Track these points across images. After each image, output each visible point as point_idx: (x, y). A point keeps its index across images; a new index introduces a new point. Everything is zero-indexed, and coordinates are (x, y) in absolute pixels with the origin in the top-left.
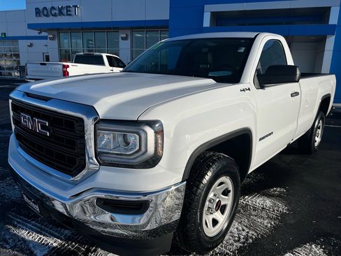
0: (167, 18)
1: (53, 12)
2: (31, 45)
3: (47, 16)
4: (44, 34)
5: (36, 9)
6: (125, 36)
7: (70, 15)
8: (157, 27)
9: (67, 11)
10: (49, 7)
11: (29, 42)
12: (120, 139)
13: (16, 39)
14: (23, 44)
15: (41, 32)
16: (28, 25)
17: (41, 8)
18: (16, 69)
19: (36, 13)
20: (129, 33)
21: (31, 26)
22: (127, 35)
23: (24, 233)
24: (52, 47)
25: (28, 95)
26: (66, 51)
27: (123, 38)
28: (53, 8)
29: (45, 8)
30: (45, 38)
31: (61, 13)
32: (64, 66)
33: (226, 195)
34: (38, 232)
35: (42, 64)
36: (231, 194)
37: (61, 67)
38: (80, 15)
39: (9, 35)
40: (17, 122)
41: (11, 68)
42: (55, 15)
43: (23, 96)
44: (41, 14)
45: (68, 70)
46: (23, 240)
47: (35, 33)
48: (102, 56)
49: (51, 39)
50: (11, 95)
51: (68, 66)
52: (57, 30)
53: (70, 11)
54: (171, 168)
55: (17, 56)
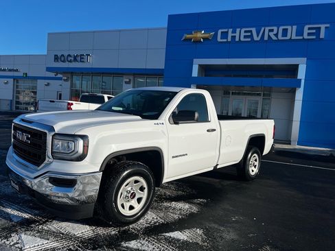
0: (162, 67)
1: (69, 59)
2: (48, 85)
3: (64, 61)
4: (59, 76)
5: (55, 55)
6: (128, 80)
7: (83, 62)
8: (155, 75)
9: (81, 58)
10: (66, 54)
11: (46, 82)
12: (66, 145)
13: (36, 78)
14: (40, 83)
15: (57, 74)
16: (47, 68)
17: (59, 55)
18: (32, 104)
19: (55, 59)
20: (132, 78)
21: (49, 69)
22: (130, 80)
23: (9, 211)
24: (65, 87)
25: (23, 120)
26: (76, 91)
27: (126, 82)
28: (69, 55)
29: (63, 55)
30: (60, 79)
31: (75, 60)
32: (69, 104)
33: (142, 191)
34: (17, 210)
35: (51, 101)
36: (146, 191)
37: (66, 104)
38: (91, 62)
39: (29, 75)
40: (15, 137)
41: (28, 104)
42: (70, 61)
43: (20, 121)
44: (59, 60)
45: (72, 107)
46: (8, 214)
47: (52, 75)
48: (103, 97)
49: (65, 80)
50: (14, 121)
51: (72, 104)
52: (70, 73)
53: (83, 58)
54: (92, 163)
55: (35, 93)
